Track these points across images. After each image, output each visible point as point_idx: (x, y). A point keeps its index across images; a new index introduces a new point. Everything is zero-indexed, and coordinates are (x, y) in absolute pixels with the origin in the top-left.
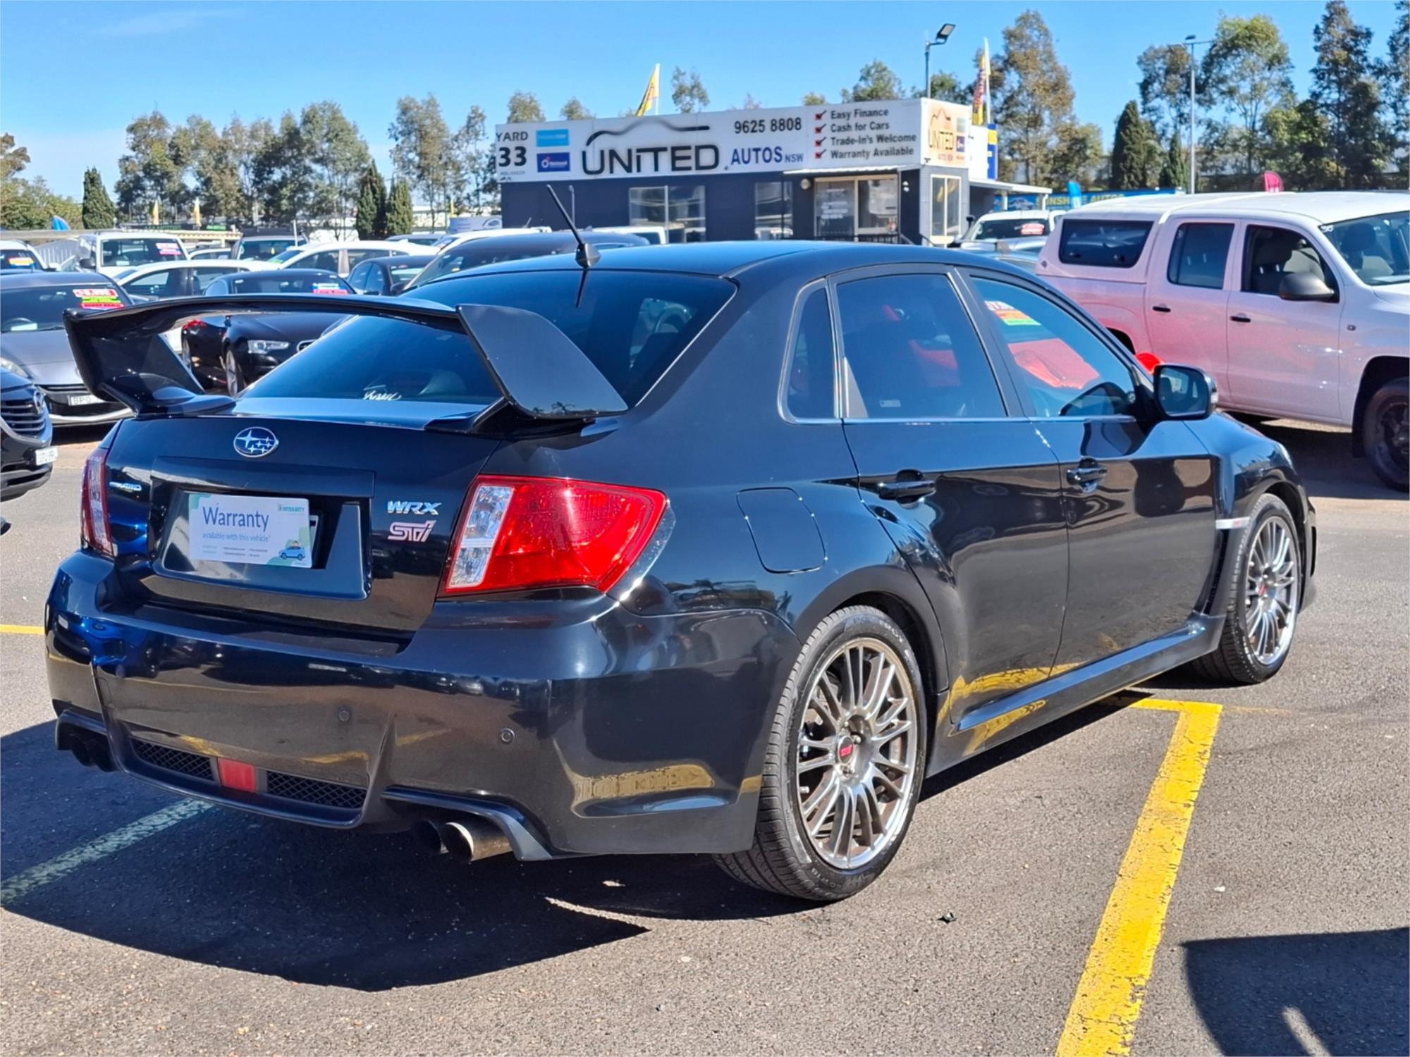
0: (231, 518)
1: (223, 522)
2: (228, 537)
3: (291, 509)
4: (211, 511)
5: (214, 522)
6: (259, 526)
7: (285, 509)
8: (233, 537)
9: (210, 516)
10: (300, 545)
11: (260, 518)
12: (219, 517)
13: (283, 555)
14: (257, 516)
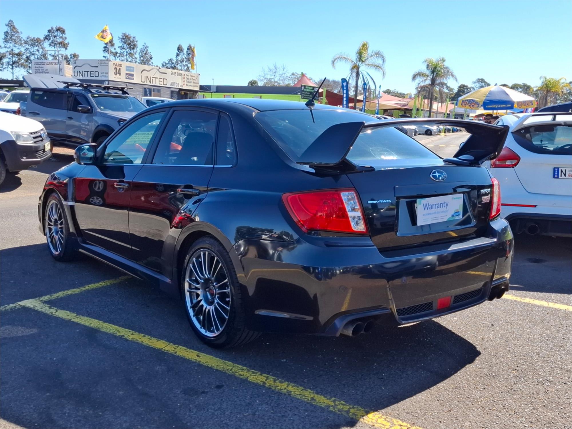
0: (434, 206)
1: (431, 208)
2: (433, 214)
3: (457, 198)
4: (426, 204)
5: (428, 208)
6: (444, 207)
7: (455, 199)
8: (434, 213)
9: (426, 207)
10: (459, 211)
11: (445, 204)
12: (429, 206)
13: (453, 216)
14: (444, 203)
